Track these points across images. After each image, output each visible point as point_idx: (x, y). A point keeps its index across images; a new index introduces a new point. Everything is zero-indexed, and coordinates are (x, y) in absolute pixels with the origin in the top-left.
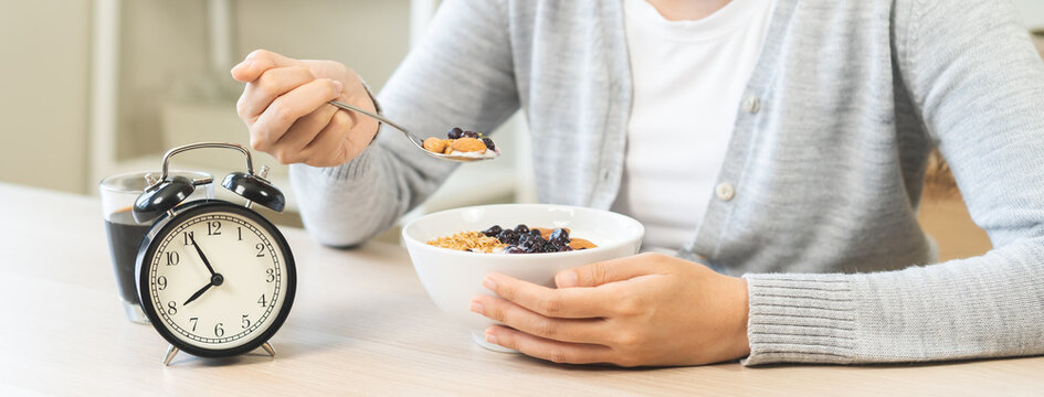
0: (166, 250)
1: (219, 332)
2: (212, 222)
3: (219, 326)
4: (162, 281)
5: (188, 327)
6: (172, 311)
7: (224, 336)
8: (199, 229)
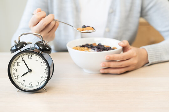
0: (17, 62)
1: (31, 85)
2: (29, 55)
3: (31, 83)
4: (16, 70)
5: (22, 82)
6: (18, 78)
7: (32, 86)
8: (26, 57)
